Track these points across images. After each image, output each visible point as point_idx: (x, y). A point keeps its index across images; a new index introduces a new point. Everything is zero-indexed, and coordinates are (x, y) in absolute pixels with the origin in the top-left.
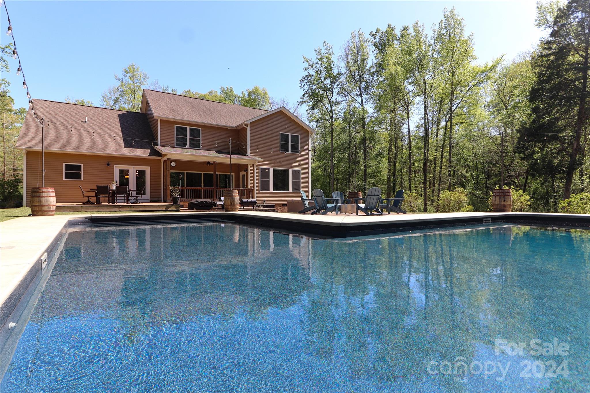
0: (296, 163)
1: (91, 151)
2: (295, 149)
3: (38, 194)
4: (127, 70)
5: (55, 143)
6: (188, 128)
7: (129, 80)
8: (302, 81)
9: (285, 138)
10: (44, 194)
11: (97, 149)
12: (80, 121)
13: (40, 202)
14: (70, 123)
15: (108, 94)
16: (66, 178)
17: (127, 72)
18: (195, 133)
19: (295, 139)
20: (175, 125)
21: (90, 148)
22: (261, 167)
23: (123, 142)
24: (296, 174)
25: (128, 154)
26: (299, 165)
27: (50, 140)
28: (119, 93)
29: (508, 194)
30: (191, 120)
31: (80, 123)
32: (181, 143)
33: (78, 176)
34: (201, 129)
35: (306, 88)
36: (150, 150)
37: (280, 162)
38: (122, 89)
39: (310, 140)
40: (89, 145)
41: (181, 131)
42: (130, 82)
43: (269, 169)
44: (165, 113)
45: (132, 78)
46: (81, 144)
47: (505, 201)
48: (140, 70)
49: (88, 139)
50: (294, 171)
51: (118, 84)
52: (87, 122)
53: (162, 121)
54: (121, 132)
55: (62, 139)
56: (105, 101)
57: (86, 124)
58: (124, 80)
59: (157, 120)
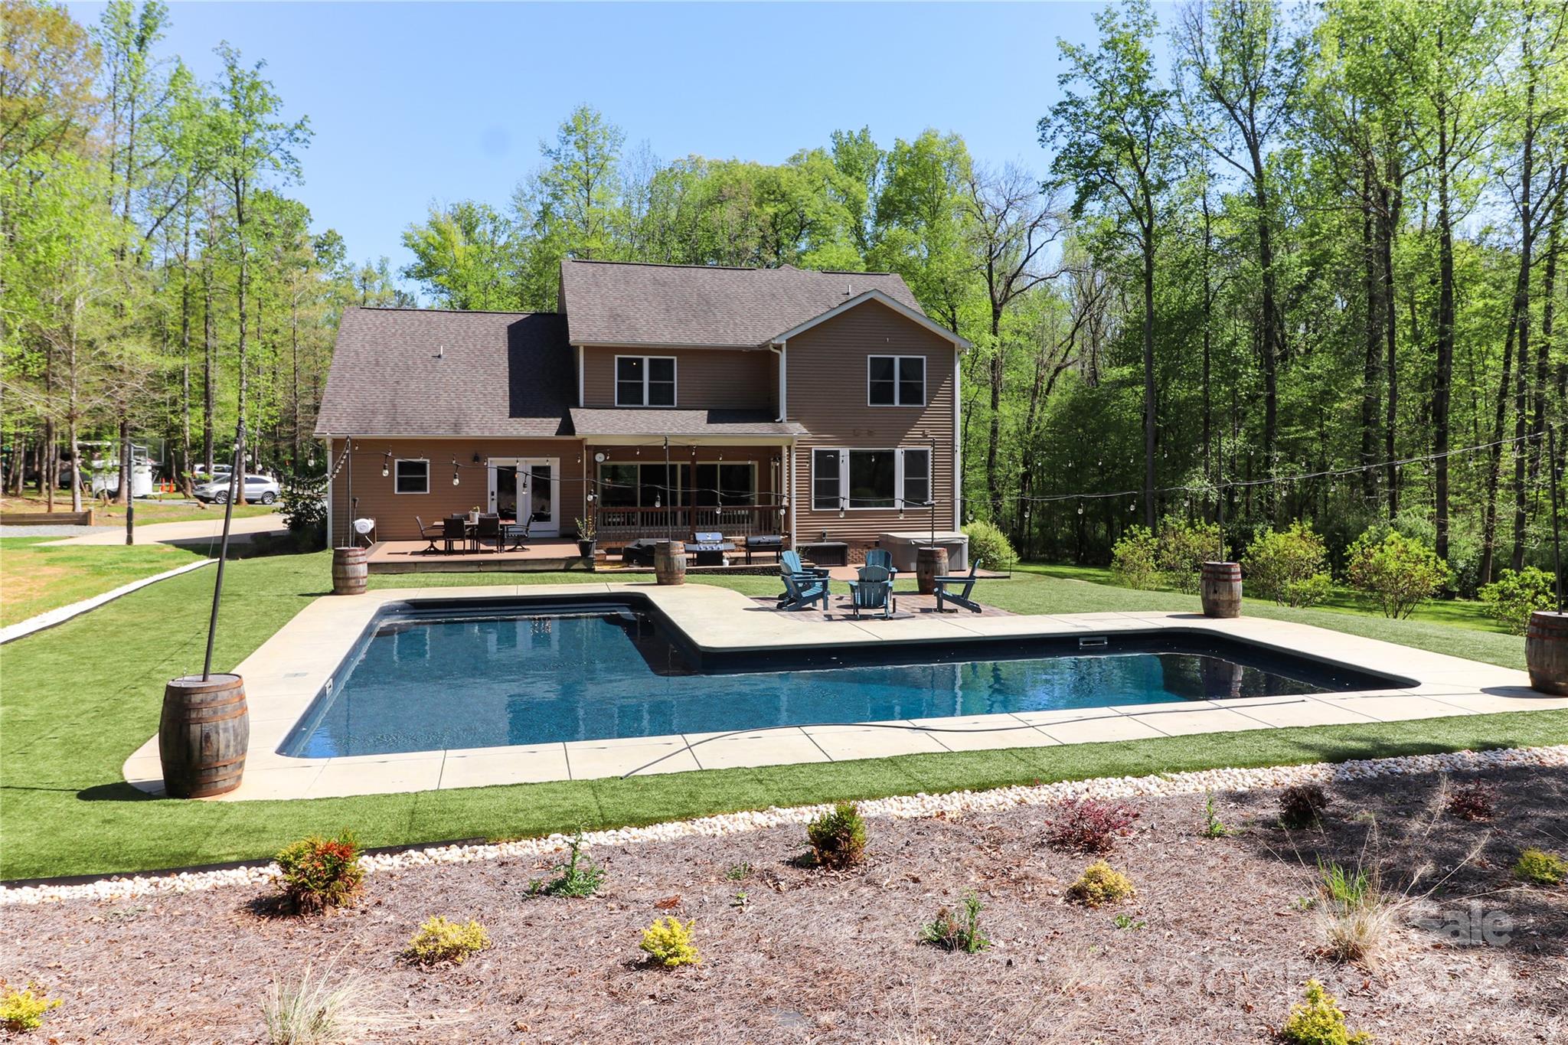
0: (915, 433)
1: (443, 433)
2: (911, 394)
3: (342, 560)
4: (571, 124)
5: (381, 417)
6: (646, 359)
7: (575, 151)
8: (1044, 124)
9: (883, 368)
10: (351, 560)
11: (456, 426)
12: (430, 355)
13: (345, 572)
14: (410, 363)
15: (527, 190)
16: (399, 490)
17: (569, 130)
18: (660, 369)
19: (911, 369)
20: (616, 356)
21: (443, 426)
22: (814, 448)
23: (507, 404)
24: (916, 462)
25: (515, 433)
26: (925, 436)
27: (373, 412)
28: (549, 190)
29: (1226, 577)
30: (653, 341)
31: (430, 362)
32: (630, 397)
33: (420, 485)
34: (675, 358)
35: (1062, 142)
36: (559, 420)
37: (870, 433)
38: (559, 179)
39: (958, 367)
40: (442, 418)
41: (630, 369)
42: (578, 156)
43: (837, 453)
44: (595, 330)
45: (583, 145)
46: (427, 418)
47: (1215, 592)
48: (604, 121)
49: (442, 403)
50: (909, 455)
51: (549, 163)
52: (444, 357)
53: (589, 350)
54: (507, 374)
55: (394, 406)
56: (519, 210)
57: (441, 362)
58: (563, 153)
59: (578, 347)
